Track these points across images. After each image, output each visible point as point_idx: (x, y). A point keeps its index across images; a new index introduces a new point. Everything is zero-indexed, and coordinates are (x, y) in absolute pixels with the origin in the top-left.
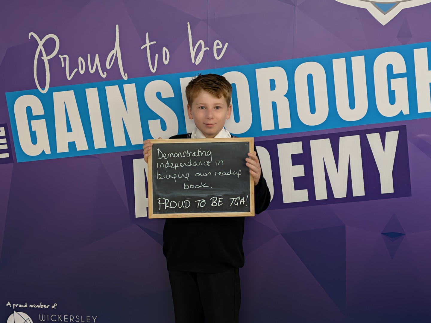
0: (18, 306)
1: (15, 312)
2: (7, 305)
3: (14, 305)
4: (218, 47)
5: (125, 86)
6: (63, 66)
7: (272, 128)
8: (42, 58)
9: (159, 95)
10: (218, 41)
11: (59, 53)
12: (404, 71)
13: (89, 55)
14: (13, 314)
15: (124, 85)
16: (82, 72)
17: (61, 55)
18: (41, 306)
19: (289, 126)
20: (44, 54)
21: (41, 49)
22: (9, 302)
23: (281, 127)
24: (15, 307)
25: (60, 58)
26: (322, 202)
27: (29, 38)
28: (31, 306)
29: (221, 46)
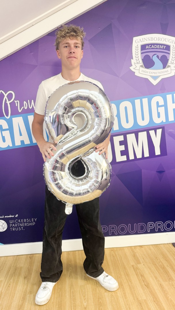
6: (17, 105)
8: (6, 102)
11: (15, 99)
12: (163, 104)
13: (29, 101)
16: (26, 108)
18: (10, 216)
19: (118, 129)
20: (7, 100)
21: (6, 98)
23: (115, 130)
26: (132, 160)
27: (0, 93)
28: (5, 217)
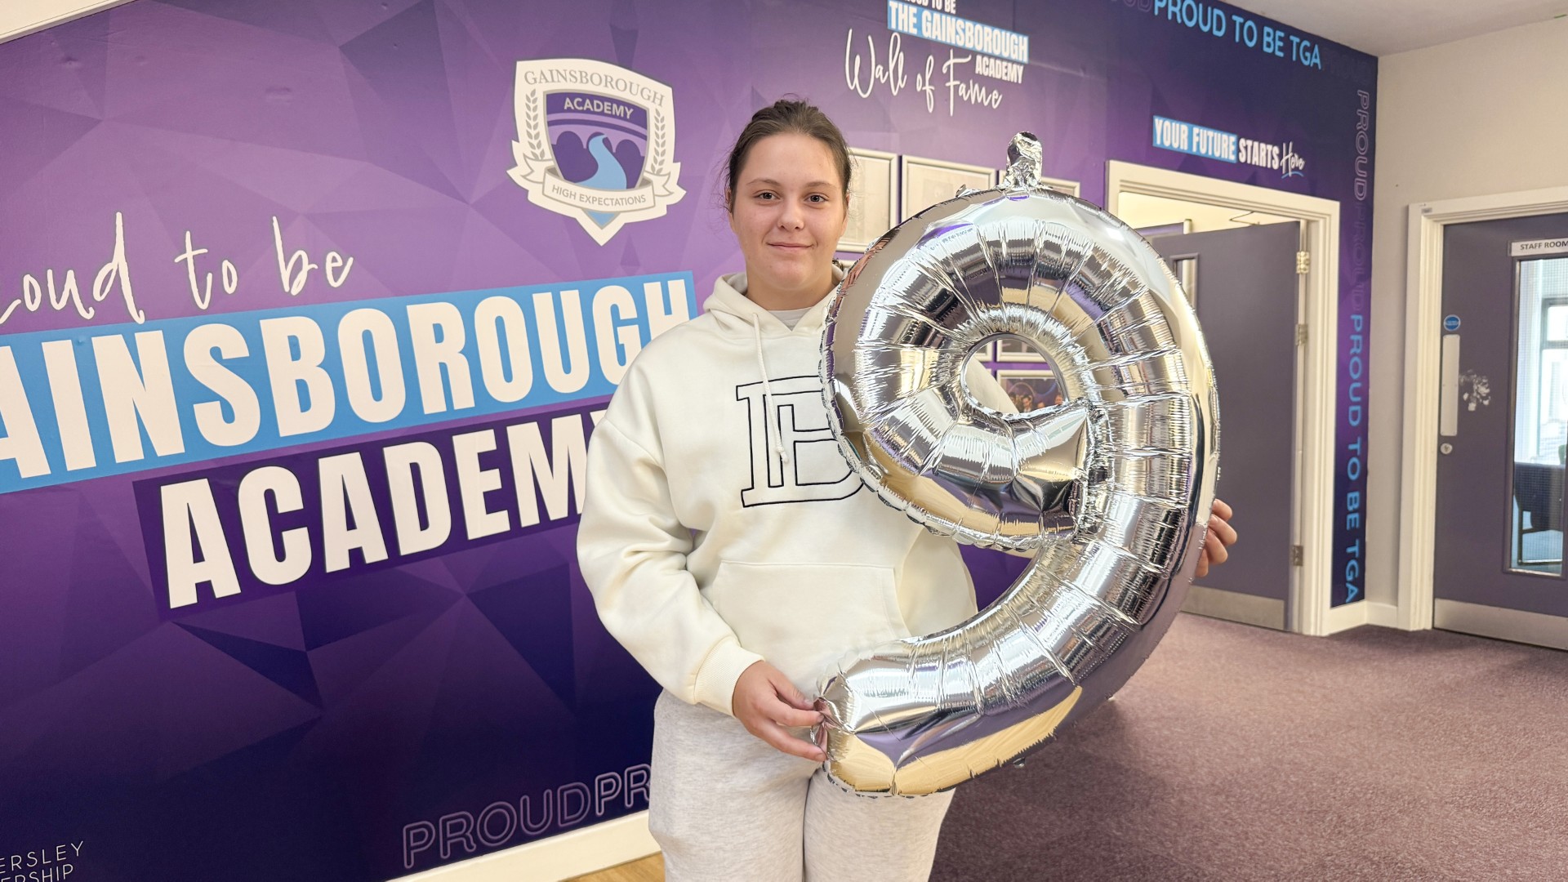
4: (335, 265)
5: (139, 337)
7: (443, 408)
9: (216, 353)
10: (334, 254)
13: (50, 273)
15: (137, 335)
16: (33, 307)
19: (471, 403)
23: (457, 406)
26: (531, 529)
29: (340, 263)
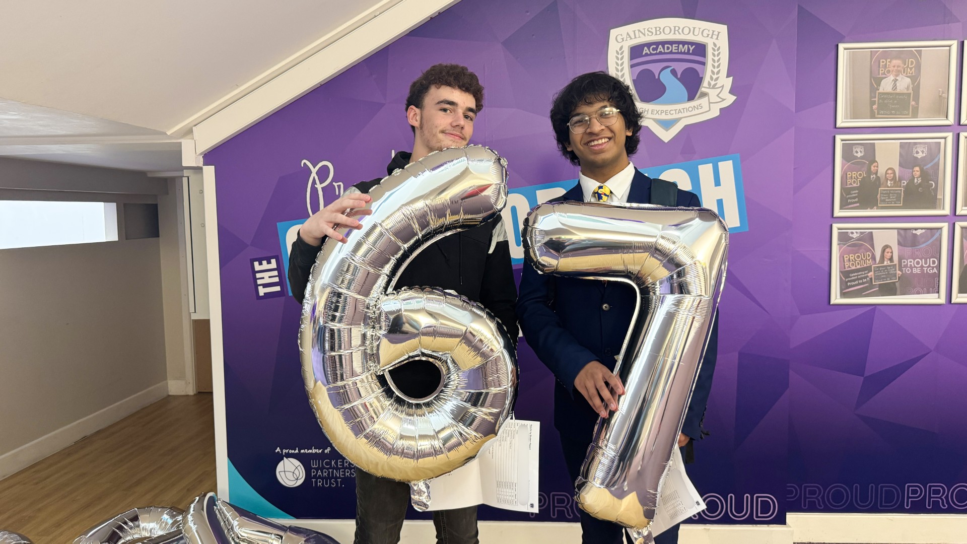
0: (288, 451)
1: (285, 458)
2: (276, 451)
3: (284, 451)
6: (337, 194)
8: (316, 186)
11: (334, 180)
14: (283, 461)
17: (336, 183)
18: (313, 450)
20: (317, 181)
21: (314, 177)
22: (278, 448)
24: (285, 453)
25: (334, 186)
27: (302, 166)
28: (302, 451)
